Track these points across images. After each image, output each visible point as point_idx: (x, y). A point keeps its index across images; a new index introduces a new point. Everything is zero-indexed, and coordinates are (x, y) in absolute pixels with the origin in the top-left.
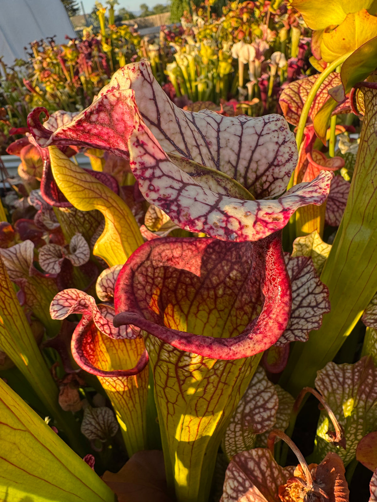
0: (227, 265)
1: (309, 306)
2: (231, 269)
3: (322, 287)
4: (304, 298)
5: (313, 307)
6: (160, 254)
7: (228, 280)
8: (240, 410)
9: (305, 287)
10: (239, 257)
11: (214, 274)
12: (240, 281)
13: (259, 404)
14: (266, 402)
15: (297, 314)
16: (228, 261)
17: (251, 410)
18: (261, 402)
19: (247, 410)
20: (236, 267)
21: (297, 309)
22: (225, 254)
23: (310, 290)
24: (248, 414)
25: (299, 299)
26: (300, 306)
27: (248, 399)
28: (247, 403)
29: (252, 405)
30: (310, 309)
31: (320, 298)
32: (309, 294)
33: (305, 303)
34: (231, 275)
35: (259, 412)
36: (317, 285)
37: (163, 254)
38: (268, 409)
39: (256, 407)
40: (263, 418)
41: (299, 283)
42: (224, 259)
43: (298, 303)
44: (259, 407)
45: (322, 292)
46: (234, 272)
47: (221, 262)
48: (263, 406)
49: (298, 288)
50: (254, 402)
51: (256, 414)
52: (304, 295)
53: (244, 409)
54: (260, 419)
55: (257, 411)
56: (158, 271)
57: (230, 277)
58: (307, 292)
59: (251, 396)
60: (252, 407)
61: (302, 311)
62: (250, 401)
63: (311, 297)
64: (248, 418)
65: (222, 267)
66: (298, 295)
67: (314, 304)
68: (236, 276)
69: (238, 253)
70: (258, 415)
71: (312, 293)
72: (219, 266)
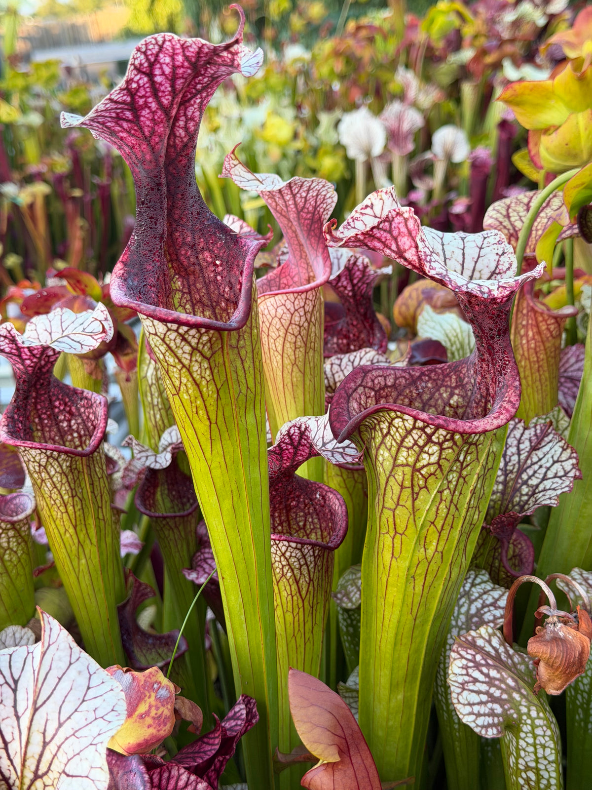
0: (446, 392)
1: (555, 476)
2: (451, 395)
3: (569, 451)
4: (548, 469)
5: (560, 477)
6: (373, 381)
7: (447, 409)
8: (463, 610)
9: (549, 456)
10: (460, 380)
11: (431, 406)
12: (462, 407)
13: (488, 602)
14: (497, 600)
15: (541, 487)
16: (446, 387)
17: (478, 610)
18: (490, 600)
19: (473, 610)
20: (457, 391)
21: (541, 483)
22: (443, 380)
23: (556, 459)
24: (475, 615)
25: (543, 470)
26: (544, 479)
27: (473, 598)
28: (471, 602)
29: (478, 604)
30: (557, 480)
31: (568, 465)
32: (554, 462)
33: (550, 474)
34: (452, 402)
35: (489, 611)
36: (564, 450)
37: (376, 382)
38: (500, 607)
39: (483, 607)
40: (494, 616)
41: (540, 453)
42: (442, 386)
43: (541, 476)
44: (488, 606)
45: (570, 458)
46: (455, 398)
47: (438, 390)
48: (493, 605)
49: (540, 460)
50: (480, 601)
51: (485, 613)
52: (548, 465)
53: (469, 609)
54: (491, 618)
55: (486, 610)
56: (369, 401)
57: (450, 405)
58: (551, 462)
59: (477, 595)
60: (479, 606)
61: (547, 484)
62: (476, 600)
63: (557, 465)
64: (475, 619)
65: (441, 395)
66: (541, 467)
67: (561, 473)
68: (457, 402)
69: (458, 377)
70: (489, 614)
71: (558, 461)
72: (437, 394)
